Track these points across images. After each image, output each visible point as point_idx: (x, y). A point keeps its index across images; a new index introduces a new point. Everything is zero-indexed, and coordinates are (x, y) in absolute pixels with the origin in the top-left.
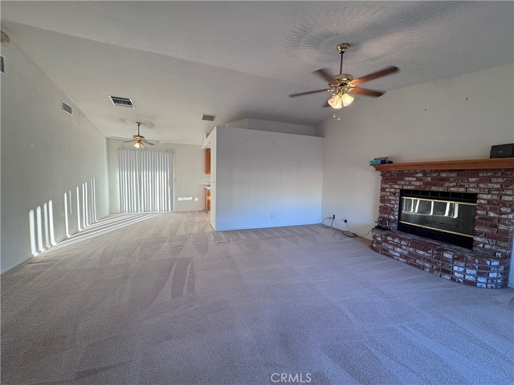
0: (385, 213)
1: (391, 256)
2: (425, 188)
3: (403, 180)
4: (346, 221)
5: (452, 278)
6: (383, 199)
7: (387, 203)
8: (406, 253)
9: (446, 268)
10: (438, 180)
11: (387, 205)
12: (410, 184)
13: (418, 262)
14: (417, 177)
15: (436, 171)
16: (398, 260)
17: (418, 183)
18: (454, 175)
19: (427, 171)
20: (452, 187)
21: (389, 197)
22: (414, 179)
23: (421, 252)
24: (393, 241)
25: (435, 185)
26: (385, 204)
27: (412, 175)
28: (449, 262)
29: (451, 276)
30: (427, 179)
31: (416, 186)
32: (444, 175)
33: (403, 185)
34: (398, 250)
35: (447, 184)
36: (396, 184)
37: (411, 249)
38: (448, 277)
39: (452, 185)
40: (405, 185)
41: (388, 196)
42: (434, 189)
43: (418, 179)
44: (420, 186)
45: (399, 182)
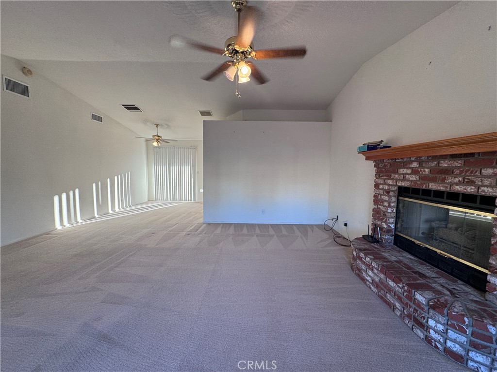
0: (378, 219)
1: (364, 280)
2: (422, 185)
3: (397, 173)
4: (346, 225)
5: (426, 336)
6: (377, 200)
7: (380, 205)
8: (377, 280)
9: (419, 318)
10: (437, 173)
11: (379, 208)
12: (404, 179)
13: (388, 298)
14: (412, 168)
15: (435, 158)
16: (370, 288)
17: (414, 178)
18: (458, 163)
19: (423, 158)
20: (457, 184)
21: (382, 197)
22: (409, 171)
23: (392, 284)
24: (365, 260)
25: (433, 180)
26: (379, 206)
27: (407, 165)
28: (423, 309)
29: (425, 333)
30: (424, 171)
31: (411, 181)
32: (445, 164)
33: (397, 180)
34: (370, 273)
35: (450, 180)
36: (390, 178)
37: (382, 276)
38: (420, 333)
39: (456, 180)
40: (400, 180)
41: (381, 195)
42: (433, 186)
43: (415, 172)
44: (415, 182)
45: (393, 176)
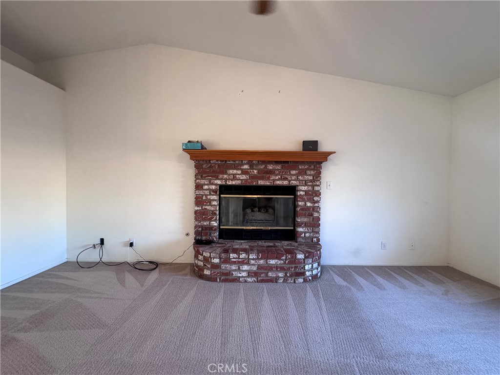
0: (205, 220)
1: (236, 280)
2: (252, 182)
3: (226, 173)
4: (131, 245)
5: (304, 279)
6: (199, 201)
7: (206, 205)
8: (255, 268)
9: (300, 271)
10: (264, 174)
11: (206, 209)
12: (234, 178)
13: (270, 275)
14: (242, 170)
15: (263, 162)
16: (246, 281)
17: (244, 177)
18: (279, 167)
19: (254, 162)
20: (277, 180)
21: (209, 197)
22: (239, 172)
23: (273, 262)
24: (239, 258)
25: (262, 178)
26: (203, 207)
27: (238, 166)
28: (301, 263)
29: (303, 277)
30: (253, 172)
31: (242, 180)
32: (270, 167)
33: (226, 180)
34: (245, 267)
35: (273, 178)
36: (217, 178)
37: (262, 262)
38: (301, 280)
39: (277, 178)
40: (229, 179)
41: (206, 196)
42: (261, 183)
43: (244, 172)
44: (246, 180)
45: (221, 176)
